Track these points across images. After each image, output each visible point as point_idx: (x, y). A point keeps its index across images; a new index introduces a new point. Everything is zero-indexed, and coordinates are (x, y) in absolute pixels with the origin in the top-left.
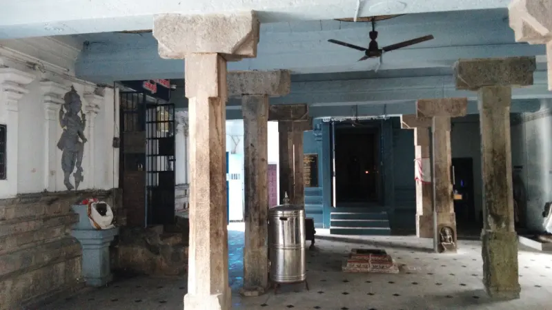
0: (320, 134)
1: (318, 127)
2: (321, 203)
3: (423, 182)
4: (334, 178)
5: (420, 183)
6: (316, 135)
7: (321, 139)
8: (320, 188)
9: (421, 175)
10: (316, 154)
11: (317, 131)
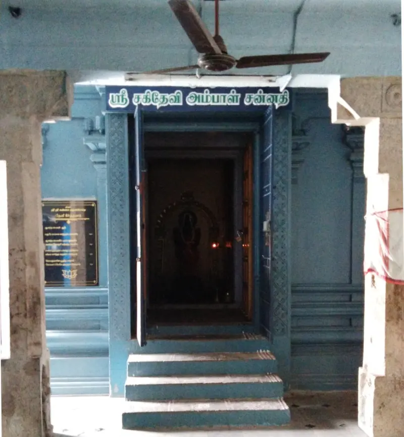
0: (103, 145)
1: (98, 126)
2: (105, 330)
3: (388, 279)
4: (139, 264)
5: (382, 284)
6: (92, 146)
7: (104, 157)
8: (103, 290)
9: (386, 260)
10: (94, 199)
11: (95, 136)
